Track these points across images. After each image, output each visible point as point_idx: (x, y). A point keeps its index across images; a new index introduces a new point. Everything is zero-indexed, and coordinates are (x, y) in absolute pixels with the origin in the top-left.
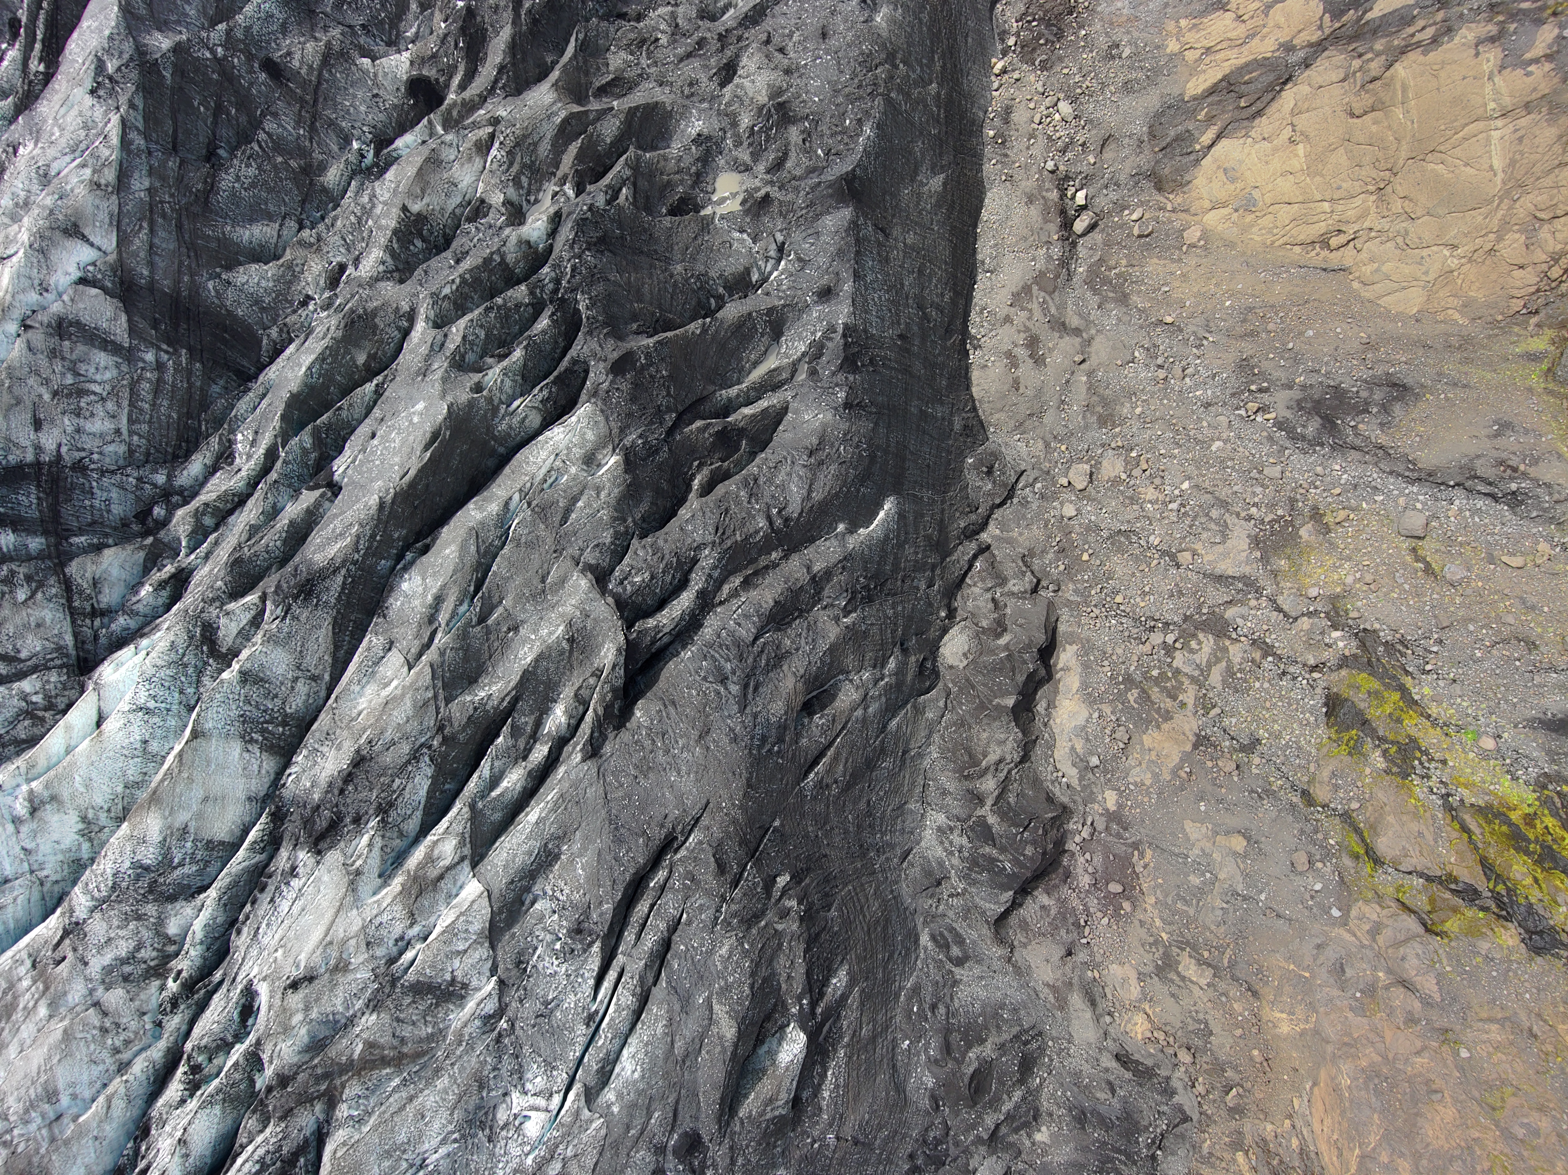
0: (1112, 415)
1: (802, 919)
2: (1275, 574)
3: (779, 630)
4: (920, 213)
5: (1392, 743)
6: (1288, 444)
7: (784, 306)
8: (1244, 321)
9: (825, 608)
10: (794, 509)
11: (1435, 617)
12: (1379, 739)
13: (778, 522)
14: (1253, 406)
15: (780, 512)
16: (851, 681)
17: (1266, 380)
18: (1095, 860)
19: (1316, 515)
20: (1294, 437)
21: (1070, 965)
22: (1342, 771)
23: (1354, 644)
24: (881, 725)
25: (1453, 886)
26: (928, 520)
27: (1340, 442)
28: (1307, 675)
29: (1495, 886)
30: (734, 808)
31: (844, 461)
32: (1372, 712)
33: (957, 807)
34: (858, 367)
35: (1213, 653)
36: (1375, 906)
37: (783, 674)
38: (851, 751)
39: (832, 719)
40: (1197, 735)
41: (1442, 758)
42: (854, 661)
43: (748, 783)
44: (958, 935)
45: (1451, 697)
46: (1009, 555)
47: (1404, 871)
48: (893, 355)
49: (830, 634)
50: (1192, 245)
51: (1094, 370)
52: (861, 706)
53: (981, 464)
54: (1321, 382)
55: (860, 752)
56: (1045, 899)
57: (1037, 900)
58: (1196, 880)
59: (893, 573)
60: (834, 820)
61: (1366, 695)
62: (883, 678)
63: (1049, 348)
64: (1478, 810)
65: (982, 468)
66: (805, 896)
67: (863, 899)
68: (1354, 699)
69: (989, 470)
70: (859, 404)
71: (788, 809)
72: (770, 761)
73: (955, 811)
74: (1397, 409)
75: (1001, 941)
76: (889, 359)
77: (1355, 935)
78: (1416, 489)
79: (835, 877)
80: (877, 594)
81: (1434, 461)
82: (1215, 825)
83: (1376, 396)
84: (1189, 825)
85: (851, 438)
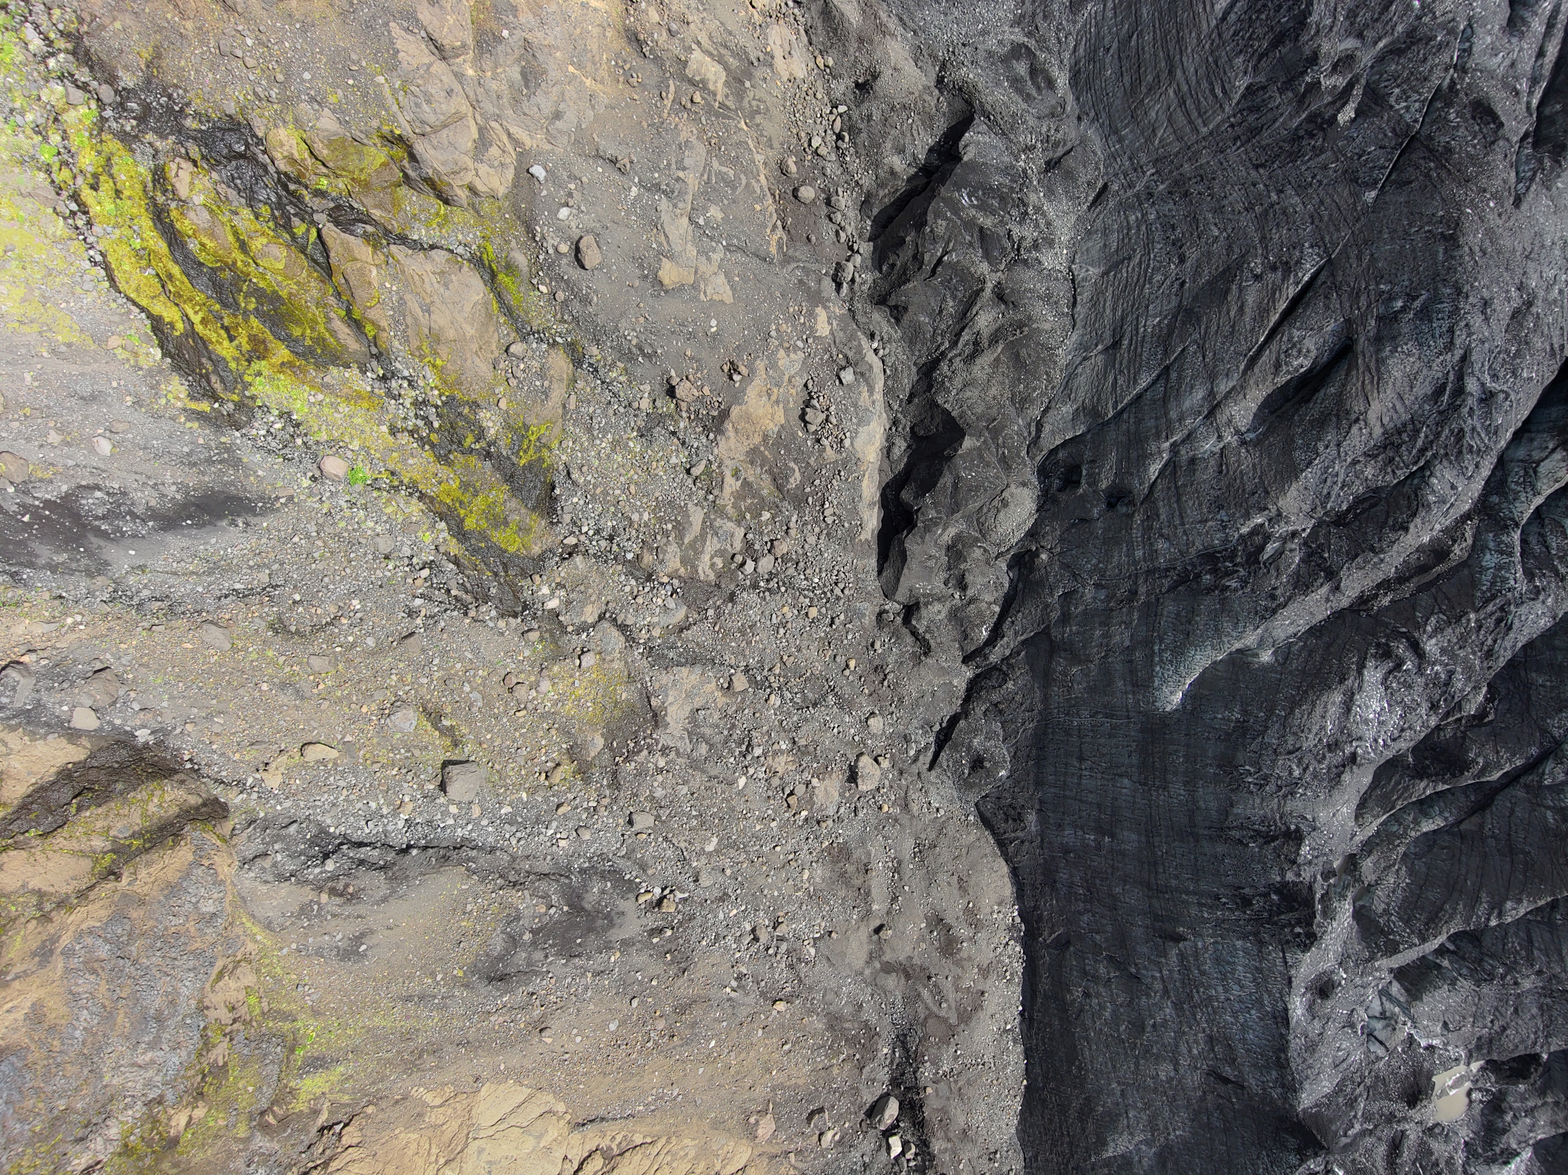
0: (835, 861)
1: (1313, 59)
2: (631, 679)
3: (1377, 490)
4: (1147, 1106)
5: (471, 450)
6: (621, 863)
7: (1372, 958)
8: (694, 1025)
9: (1294, 534)
10: (1373, 674)
11: (423, 651)
12: (489, 455)
13: (1401, 648)
14: (669, 907)
15: (1398, 666)
16: (1238, 432)
17: (654, 946)
18: (832, 234)
19: (584, 771)
20: (614, 875)
21: (861, 70)
22: (535, 400)
23: (527, 594)
24: (1174, 375)
25: (370, 229)
26: (1079, 683)
27: (563, 880)
28: (583, 538)
29: (308, 230)
30: (1472, 201)
31: (1290, 753)
32: (500, 494)
33: (1028, 279)
34: (1278, 891)
35: (698, 553)
36: (481, 187)
37: (1386, 420)
38: (1233, 327)
39: (1277, 366)
40: (720, 431)
41: (399, 435)
42: (1238, 461)
43: (1452, 241)
44: (1019, 91)
45: (390, 532)
46: (944, 651)
47: (441, 248)
48: (1194, 911)
49: (1295, 493)
50: (763, 1112)
51: (862, 919)
52: (1218, 398)
53: (988, 770)
54: (588, 959)
55: (1214, 329)
56: (897, 163)
57: (910, 159)
58: (715, 213)
59: (1158, 600)
60: (1246, 221)
61: (509, 519)
62: (1174, 445)
63: (924, 941)
64: (338, 358)
65: (987, 764)
66: (1304, 96)
67: (1180, 119)
68: (523, 511)
69: (977, 763)
70: (1269, 838)
71: (1350, 219)
72: (1406, 283)
73: (1031, 273)
74: (498, 944)
75: (960, 89)
76: (1204, 905)
77: (509, 135)
78: (459, 832)
79: (1236, 139)
80: (1194, 566)
81: (442, 879)
82: (696, 299)
83: (524, 955)
84: (727, 296)
85: (1280, 788)
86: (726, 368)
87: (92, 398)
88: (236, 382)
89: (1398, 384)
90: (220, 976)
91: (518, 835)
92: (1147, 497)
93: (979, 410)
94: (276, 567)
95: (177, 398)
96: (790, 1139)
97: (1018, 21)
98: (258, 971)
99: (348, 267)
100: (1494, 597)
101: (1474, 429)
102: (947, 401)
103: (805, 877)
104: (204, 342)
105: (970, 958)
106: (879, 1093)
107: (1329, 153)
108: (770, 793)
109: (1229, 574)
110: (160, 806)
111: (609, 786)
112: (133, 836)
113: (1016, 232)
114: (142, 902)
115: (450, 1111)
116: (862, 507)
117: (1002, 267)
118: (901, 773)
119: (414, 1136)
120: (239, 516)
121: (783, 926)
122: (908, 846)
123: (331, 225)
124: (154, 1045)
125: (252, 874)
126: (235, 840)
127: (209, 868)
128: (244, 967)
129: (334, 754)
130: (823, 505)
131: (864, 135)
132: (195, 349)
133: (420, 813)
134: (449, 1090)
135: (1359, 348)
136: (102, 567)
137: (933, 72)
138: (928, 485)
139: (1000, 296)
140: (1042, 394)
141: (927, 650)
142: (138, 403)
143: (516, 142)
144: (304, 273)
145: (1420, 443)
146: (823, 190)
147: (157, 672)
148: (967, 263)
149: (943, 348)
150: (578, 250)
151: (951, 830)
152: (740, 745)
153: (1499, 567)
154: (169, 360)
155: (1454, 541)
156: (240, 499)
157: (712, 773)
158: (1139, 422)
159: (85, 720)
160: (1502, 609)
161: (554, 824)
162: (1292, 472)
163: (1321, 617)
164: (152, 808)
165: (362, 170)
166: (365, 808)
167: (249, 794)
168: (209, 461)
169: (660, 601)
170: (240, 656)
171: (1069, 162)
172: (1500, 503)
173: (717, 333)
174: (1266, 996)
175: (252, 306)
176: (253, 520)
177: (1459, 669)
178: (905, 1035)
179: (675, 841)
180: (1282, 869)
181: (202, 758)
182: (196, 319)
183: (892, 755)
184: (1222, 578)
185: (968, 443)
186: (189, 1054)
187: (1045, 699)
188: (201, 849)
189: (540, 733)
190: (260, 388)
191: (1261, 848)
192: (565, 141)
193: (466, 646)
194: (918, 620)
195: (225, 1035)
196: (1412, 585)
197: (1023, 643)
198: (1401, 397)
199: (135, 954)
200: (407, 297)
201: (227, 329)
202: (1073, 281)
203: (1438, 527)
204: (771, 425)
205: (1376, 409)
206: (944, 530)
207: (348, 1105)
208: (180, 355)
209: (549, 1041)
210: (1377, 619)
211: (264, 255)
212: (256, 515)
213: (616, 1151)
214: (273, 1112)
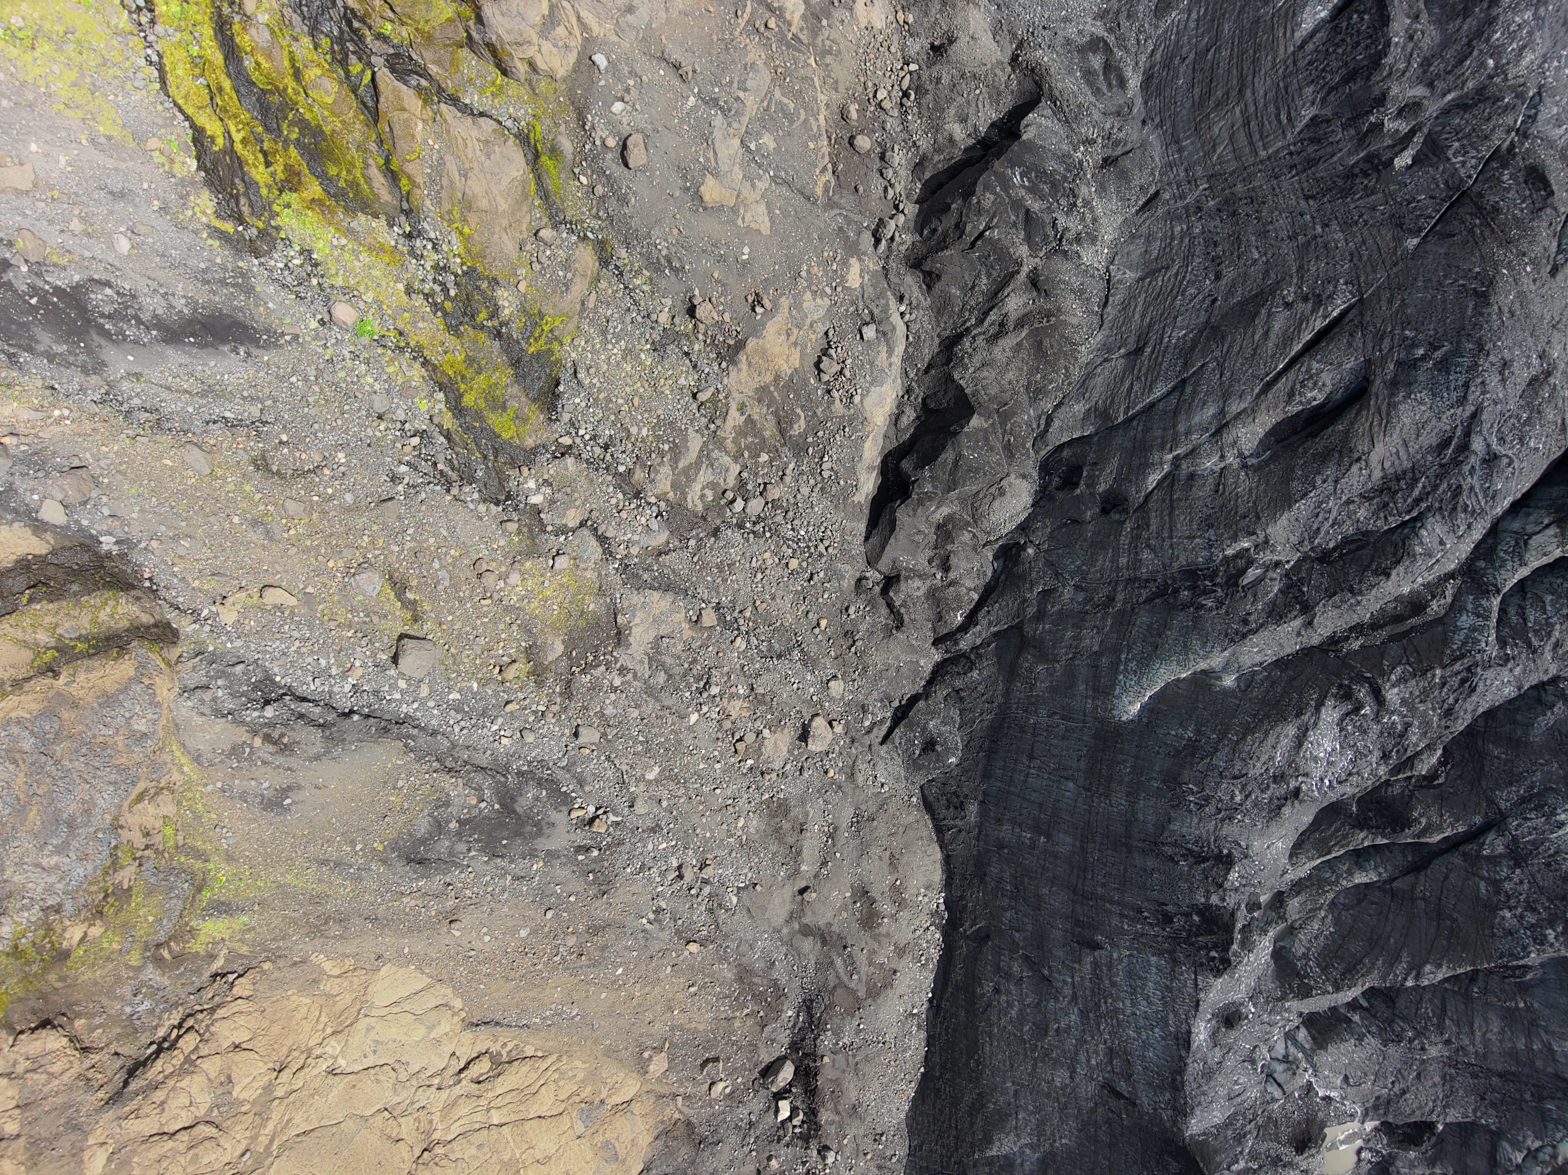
0: (772, 815)
1: (1381, 101)
2: (601, 591)
3: (1367, 534)
4: (1038, 1109)
5: (482, 327)
6: (560, 774)
7: (1283, 998)
8: (604, 948)
9: (1277, 564)
10: (1330, 714)
11: (399, 518)
12: (499, 335)
13: (1362, 693)
14: (599, 827)
15: (1357, 710)
16: (1241, 455)
17: (579, 863)
18: (880, 189)
19: (538, 674)
20: (551, 785)
21: (938, 32)
22: (554, 291)
23: (513, 484)
24: (1189, 389)
25: (424, 83)
26: (1043, 682)
27: (499, 777)
28: (578, 440)
29: (363, 71)
30: (1510, 263)
31: (1235, 777)
32: (504, 376)
33: (1065, 271)
34: (1200, 913)
35: (690, 481)
36: (541, 64)
37: (1387, 465)
38: (1255, 350)
39: (1291, 395)
40: (733, 361)
41: (413, 296)
42: (1236, 483)
43: (1483, 298)
44: (1090, 84)
45: (388, 392)
46: (916, 629)
47: (491, 117)
48: (1115, 921)
49: (1286, 522)
50: (659, 1049)
51: (789, 878)
52: (1228, 417)
53: (938, 754)
54: (511, 862)
55: (1236, 349)
56: (958, 131)
57: (971, 129)
58: (768, 141)
59: (1133, 609)
60: (1287, 248)
61: (508, 404)
62: (1176, 458)
63: (846, 910)
64: (368, 206)
65: (939, 748)
66: (1366, 135)
67: (1242, 137)
68: (523, 399)
69: (929, 746)
70: (1200, 859)
71: (1388, 262)
72: (1431, 333)
73: (1069, 265)
74: (423, 826)
75: (1033, 70)
76: (1126, 916)
77: (579, 18)
78: (404, 708)
79: (1293, 167)
80: (1175, 581)
81: (379, 750)
82: (733, 222)
83: (447, 843)
84: (765, 227)
85: (1219, 811)
86: (750, 299)
87: (119, 195)
88: (264, 209)
89: (1405, 430)
90: (140, 798)
91: (463, 723)
92: (1141, 506)
93: (993, 391)
94: (269, 403)
95: (204, 213)
96: (680, 1082)
97: (1101, 15)
98: (179, 803)
99: (395, 116)
100: (1463, 656)
101: (1472, 488)
102: (963, 377)
103: (740, 824)
104: (239, 162)
105: (888, 935)
106: (777, 1054)
107: (1380, 195)
108: (720, 735)
109: (1206, 592)
110: (112, 616)
111: (561, 694)
112: (79, 639)
113: (1062, 221)
114: (75, 705)
115: (346, 983)
116: (861, 468)
117: (1042, 254)
118: (853, 741)
119: (307, 1001)
120: (242, 344)
121: (710, 869)
122: (847, 814)
123: (386, 71)
124: (60, 850)
125: (190, 704)
126: (180, 667)
127: (148, 687)
128: (166, 796)
129: (293, 601)
130: (822, 458)
131: (929, 97)
132: (230, 167)
133: (369, 681)
134: (349, 963)
135: (1374, 390)
136: (98, 367)
137: (1010, 48)
138: (929, 458)
139: (1034, 282)
140: (1058, 388)
141: (900, 625)
142: (164, 209)
143: (584, 27)
144: (351, 112)
145: (1416, 493)
146: (879, 144)
147: (133, 482)
148: (1007, 243)
149: (968, 324)
150: (624, 147)
151: (892, 807)
152: (698, 679)
153: (1473, 629)
154: (203, 174)
155: (1434, 597)
156: (246, 327)
157: (667, 703)
158: (1147, 430)
159: (52, 513)
160: (1468, 669)
161: (500, 720)
162: (1286, 501)
163: (1288, 651)
164: (103, 616)
165: (427, 21)
166: (314, 664)
167: (202, 626)
168: (223, 282)
169: (643, 520)
170: (217, 484)
171: (1126, 162)
172: (1485, 569)
173: (748, 262)
174: (1171, 1016)
175: (294, 136)
176: (254, 351)
177: (1416, 723)
178: (812, 1001)
179: (617, 762)
180: (1207, 891)
181: (162, 580)
182: (237, 137)
183: (847, 722)
184: (1199, 596)
185: (976, 422)
186: (96, 868)
187: (1007, 694)
188: (144, 667)
189: (502, 626)
190: (286, 220)
191: (1190, 867)
192: (633, 37)
193: (442, 523)
194: (897, 592)
195: (135, 859)
196: (1384, 633)
197: (996, 635)
198: (1405, 444)
199: (59, 754)
200: (448, 158)
201: (265, 154)
202: (1108, 281)
203: (1420, 580)
204: (785, 367)
205: (1379, 452)
206: (938, 508)
207: (246, 957)
208: (215, 169)
209: (457, 934)
210: (1344, 661)
211: (316, 86)
212: (258, 347)
213: (505, 1058)
214: (169, 947)
